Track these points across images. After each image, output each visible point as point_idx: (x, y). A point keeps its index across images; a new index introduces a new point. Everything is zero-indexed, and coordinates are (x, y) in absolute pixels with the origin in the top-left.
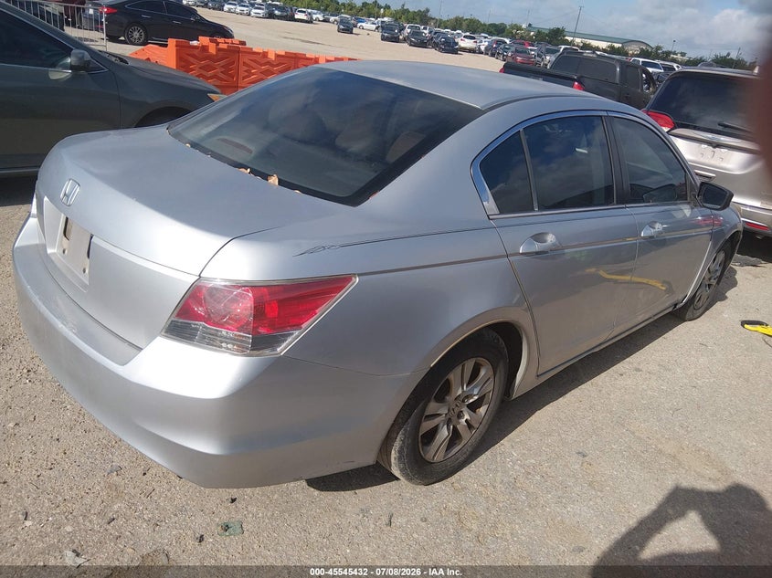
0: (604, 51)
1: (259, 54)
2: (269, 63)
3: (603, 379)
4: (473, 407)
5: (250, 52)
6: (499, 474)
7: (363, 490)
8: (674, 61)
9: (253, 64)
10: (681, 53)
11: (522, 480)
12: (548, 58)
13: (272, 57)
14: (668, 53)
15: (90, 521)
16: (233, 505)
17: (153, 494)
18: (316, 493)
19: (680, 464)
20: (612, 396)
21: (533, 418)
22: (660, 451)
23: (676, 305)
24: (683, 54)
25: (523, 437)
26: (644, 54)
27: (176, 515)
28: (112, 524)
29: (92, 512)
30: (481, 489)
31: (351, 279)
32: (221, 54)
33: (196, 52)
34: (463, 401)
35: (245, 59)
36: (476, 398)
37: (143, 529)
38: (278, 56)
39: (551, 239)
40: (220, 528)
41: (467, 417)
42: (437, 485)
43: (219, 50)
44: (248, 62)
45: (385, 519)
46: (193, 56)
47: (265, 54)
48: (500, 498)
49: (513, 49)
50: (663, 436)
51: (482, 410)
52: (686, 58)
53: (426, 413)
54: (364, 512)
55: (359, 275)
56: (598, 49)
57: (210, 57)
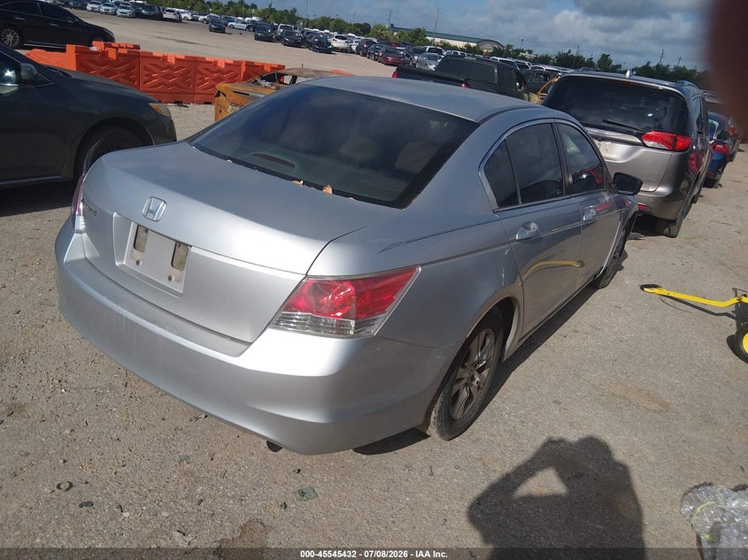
0: (461, 49)
1: (159, 58)
2: (170, 67)
3: (552, 340)
4: (480, 371)
5: (150, 56)
6: (501, 425)
7: (400, 450)
8: (524, 58)
9: (154, 68)
10: (528, 51)
11: (520, 427)
12: (416, 58)
13: (172, 61)
14: (518, 51)
15: (181, 505)
16: (300, 476)
17: (227, 475)
18: (364, 457)
19: (630, 402)
20: (564, 354)
21: (510, 378)
22: (613, 394)
23: (595, 276)
24: (530, 52)
25: (509, 394)
26: (498, 52)
27: (255, 489)
28: (202, 504)
29: (179, 497)
30: (492, 439)
31: (415, 270)
32: (121, 59)
33: (96, 58)
34: (476, 366)
35: (145, 63)
36: (484, 362)
37: (232, 505)
38: (178, 60)
39: (533, 226)
40: (298, 495)
41: (477, 379)
42: (457, 439)
43: (119, 55)
44: (149, 66)
45: (427, 470)
46: (93, 62)
47: (165, 59)
48: (509, 443)
49: (384, 49)
50: (611, 382)
51: (485, 373)
52: (533, 56)
53: (457, 378)
54: (408, 467)
55: (421, 265)
56: (455, 48)
57: (110, 62)
